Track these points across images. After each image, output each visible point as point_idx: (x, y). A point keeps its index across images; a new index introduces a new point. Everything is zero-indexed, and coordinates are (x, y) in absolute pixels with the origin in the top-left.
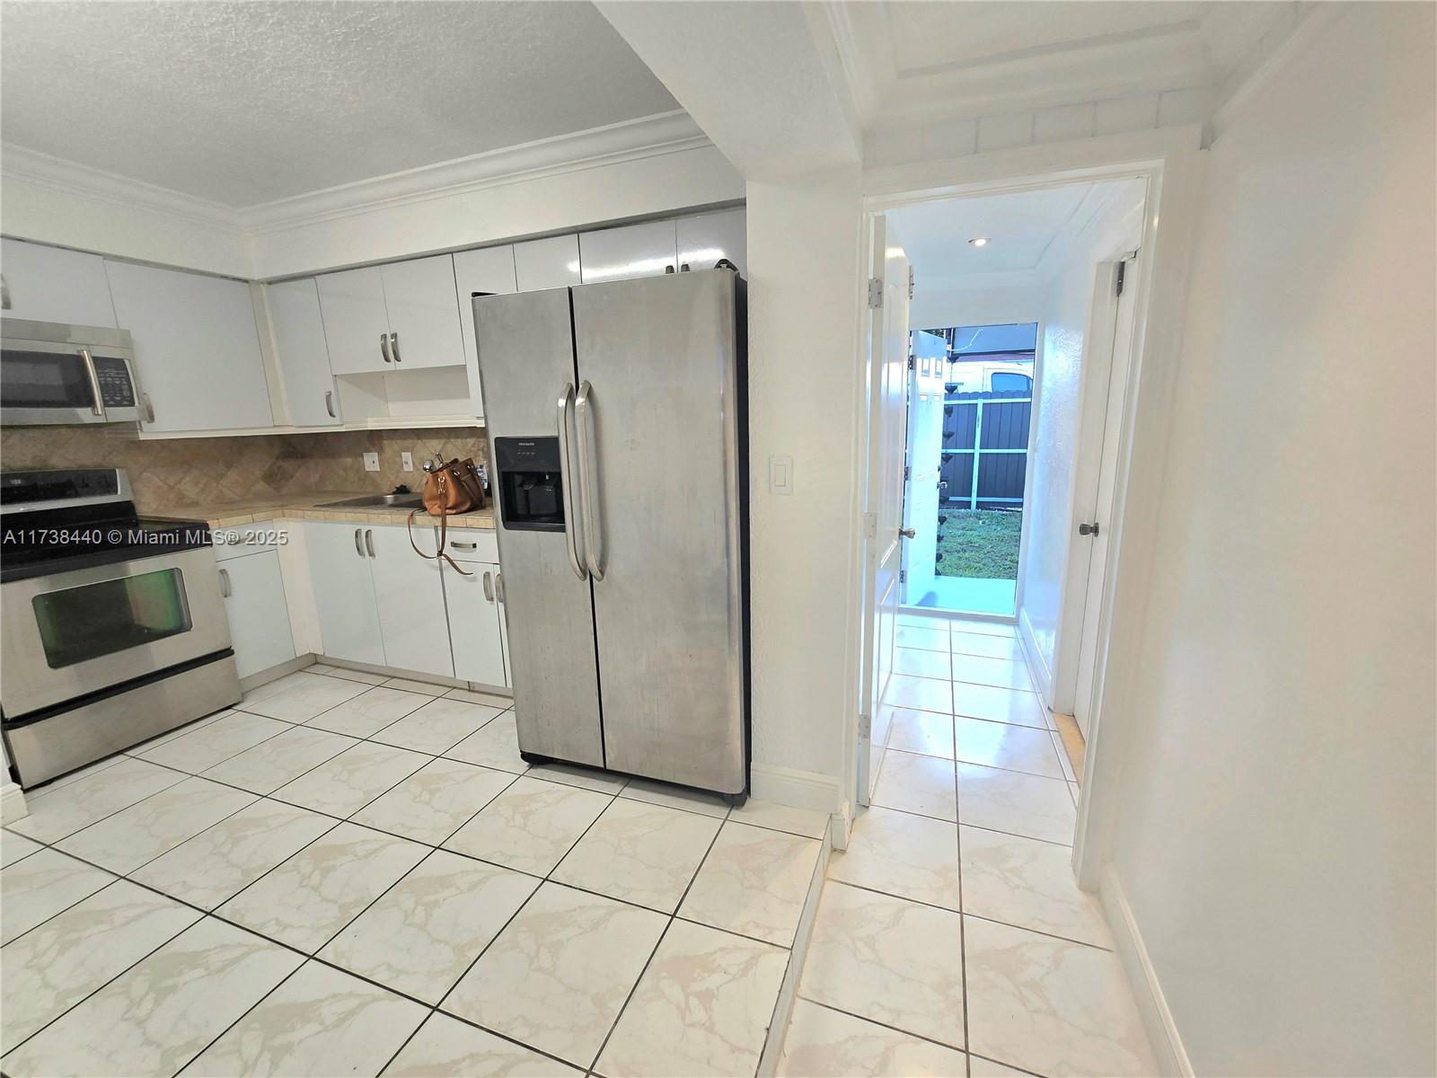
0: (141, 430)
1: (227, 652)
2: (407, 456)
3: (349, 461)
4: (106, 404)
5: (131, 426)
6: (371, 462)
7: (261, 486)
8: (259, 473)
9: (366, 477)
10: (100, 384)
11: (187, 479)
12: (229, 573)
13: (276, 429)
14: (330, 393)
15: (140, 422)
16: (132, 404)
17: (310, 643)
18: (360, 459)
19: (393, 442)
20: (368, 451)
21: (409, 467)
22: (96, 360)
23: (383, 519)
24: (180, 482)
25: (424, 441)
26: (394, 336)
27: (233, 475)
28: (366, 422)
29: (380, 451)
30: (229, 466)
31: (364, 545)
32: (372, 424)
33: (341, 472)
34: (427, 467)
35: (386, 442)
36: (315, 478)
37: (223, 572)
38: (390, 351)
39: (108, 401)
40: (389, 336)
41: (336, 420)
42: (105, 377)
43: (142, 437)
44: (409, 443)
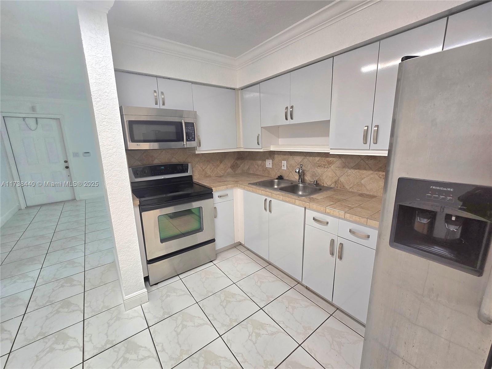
0: (196, 150)
1: (213, 241)
2: (284, 163)
3: (260, 162)
4: (187, 140)
5: (194, 149)
6: (269, 164)
7: (230, 170)
8: (229, 165)
9: (266, 169)
10: (186, 132)
11: (208, 167)
12: (217, 209)
13: (238, 149)
14: (259, 134)
15: (196, 147)
16: (195, 140)
17: (240, 237)
18: (265, 162)
19: (279, 156)
20: (268, 159)
21: (284, 168)
22: (185, 123)
23: (279, 197)
24: (206, 168)
25: (293, 156)
26: (292, 107)
27: (222, 166)
28: (270, 147)
29: (273, 159)
30: (221, 162)
31: (268, 207)
32: (272, 148)
33: (256, 166)
34: (297, 171)
35: (276, 156)
36: (246, 167)
37: (215, 208)
38: (289, 114)
39: (188, 139)
40: (289, 108)
41: (260, 147)
42: (188, 130)
43: (197, 152)
44: (286, 157)
